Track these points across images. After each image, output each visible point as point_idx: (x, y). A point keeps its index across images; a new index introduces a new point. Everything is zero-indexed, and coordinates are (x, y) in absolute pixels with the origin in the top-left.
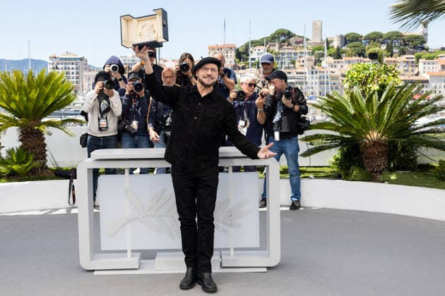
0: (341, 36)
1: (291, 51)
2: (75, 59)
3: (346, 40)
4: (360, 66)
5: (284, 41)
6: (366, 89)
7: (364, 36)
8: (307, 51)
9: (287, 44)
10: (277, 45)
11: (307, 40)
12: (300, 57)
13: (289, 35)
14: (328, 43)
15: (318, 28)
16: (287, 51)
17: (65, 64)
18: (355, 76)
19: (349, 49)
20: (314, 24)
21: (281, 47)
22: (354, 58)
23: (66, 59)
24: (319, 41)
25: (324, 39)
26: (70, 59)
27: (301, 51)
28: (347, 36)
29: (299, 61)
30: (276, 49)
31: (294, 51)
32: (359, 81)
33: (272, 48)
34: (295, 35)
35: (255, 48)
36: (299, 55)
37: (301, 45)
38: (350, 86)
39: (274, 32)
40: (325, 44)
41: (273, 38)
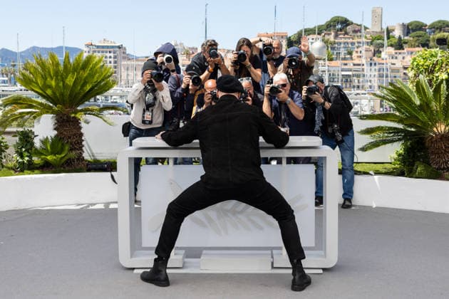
0: (403, 25)
1: (347, 40)
2: (113, 47)
3: (408, 29)
4: (426, 52)
5: (341, 30)
6: (433, 78)
7: (428, 24)
8: (364, 40)
9: (343, 32)
10: (333, 34)
11: (366, 28)
12: (358, 47)
13: (346, 23)
14: (389, 31)
15: (377, 15)
16: (343, 40)
17: (103, 52)
18: (421, 64)
19: (411, 39)
20: (374, 12)
21: (336, 36)
22: (417, 49)
23: (103, 47)
24: (379, 30)
25: (384, 28)
26: (108, 47)
27: (359, 40)
28: (410, 24)
29: (357, 52)
30: (331, 38)
31: (351, 40)
32: (426, 69)
33: (327, 37)
34: (352, 23)
35: (308, 37)
36: (357, 44)
37: (359, 34)
38: (415, 75)
39: (329, 20)
40: (385, 33)
41: (329, 26)
